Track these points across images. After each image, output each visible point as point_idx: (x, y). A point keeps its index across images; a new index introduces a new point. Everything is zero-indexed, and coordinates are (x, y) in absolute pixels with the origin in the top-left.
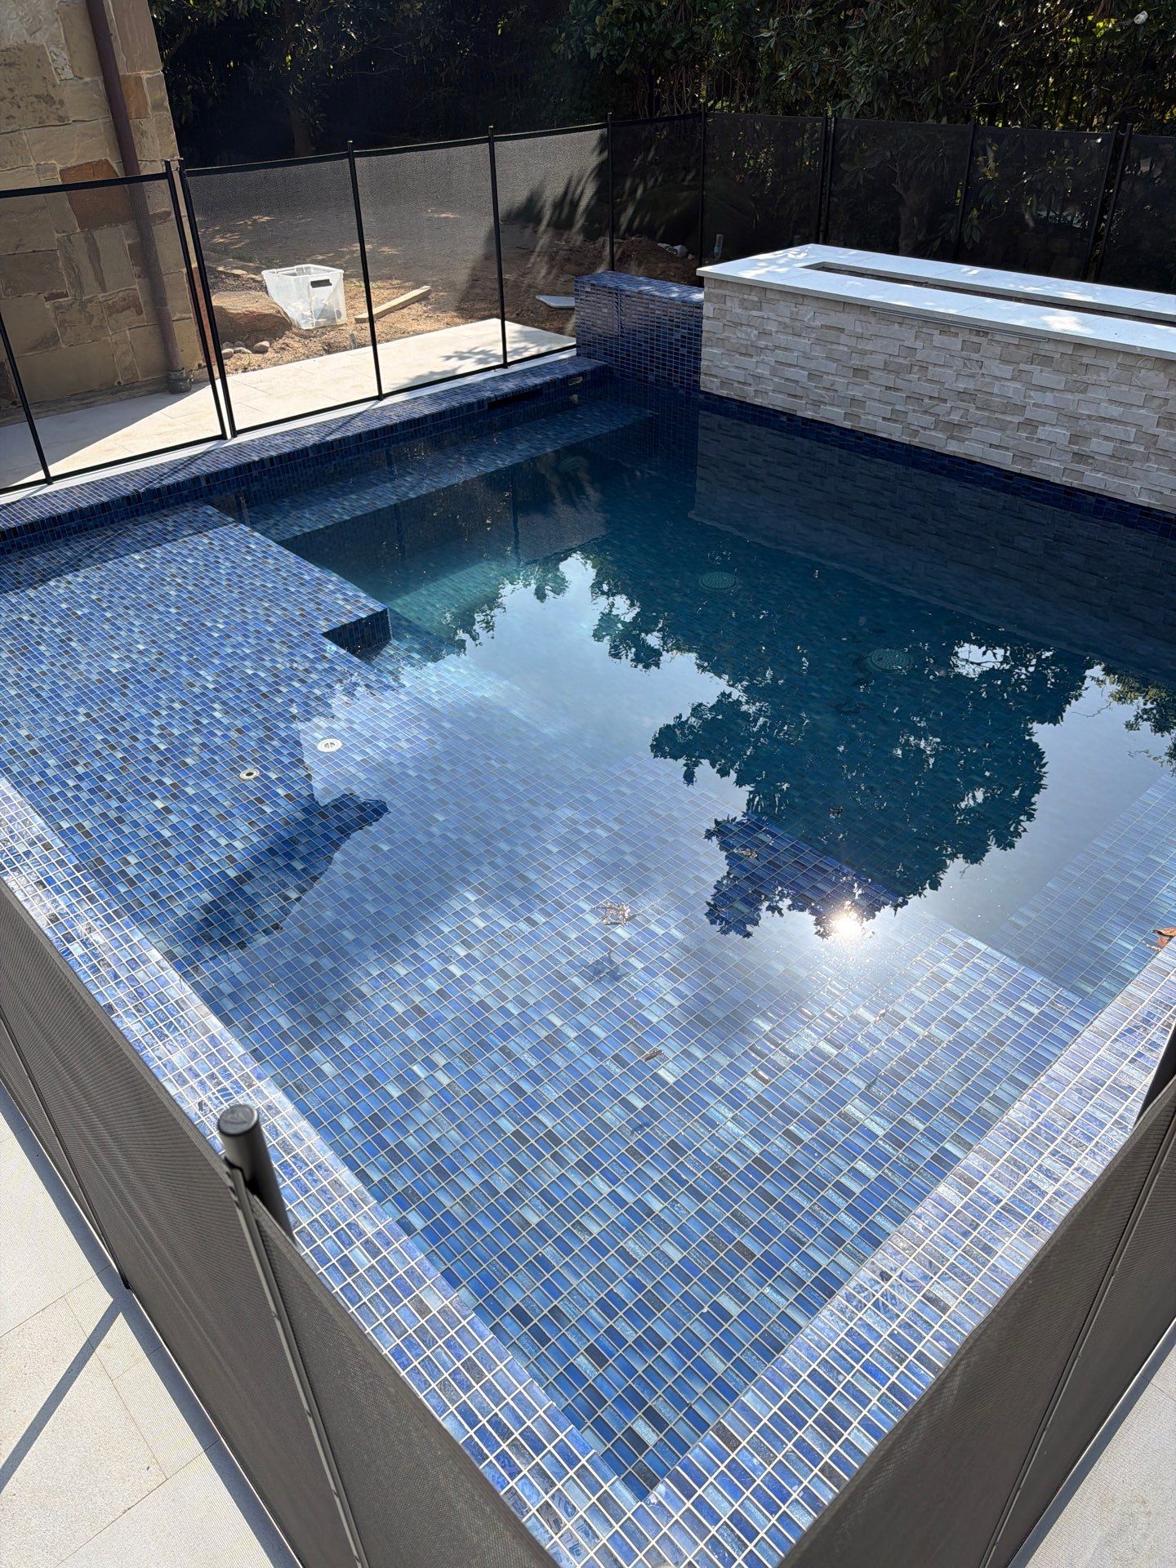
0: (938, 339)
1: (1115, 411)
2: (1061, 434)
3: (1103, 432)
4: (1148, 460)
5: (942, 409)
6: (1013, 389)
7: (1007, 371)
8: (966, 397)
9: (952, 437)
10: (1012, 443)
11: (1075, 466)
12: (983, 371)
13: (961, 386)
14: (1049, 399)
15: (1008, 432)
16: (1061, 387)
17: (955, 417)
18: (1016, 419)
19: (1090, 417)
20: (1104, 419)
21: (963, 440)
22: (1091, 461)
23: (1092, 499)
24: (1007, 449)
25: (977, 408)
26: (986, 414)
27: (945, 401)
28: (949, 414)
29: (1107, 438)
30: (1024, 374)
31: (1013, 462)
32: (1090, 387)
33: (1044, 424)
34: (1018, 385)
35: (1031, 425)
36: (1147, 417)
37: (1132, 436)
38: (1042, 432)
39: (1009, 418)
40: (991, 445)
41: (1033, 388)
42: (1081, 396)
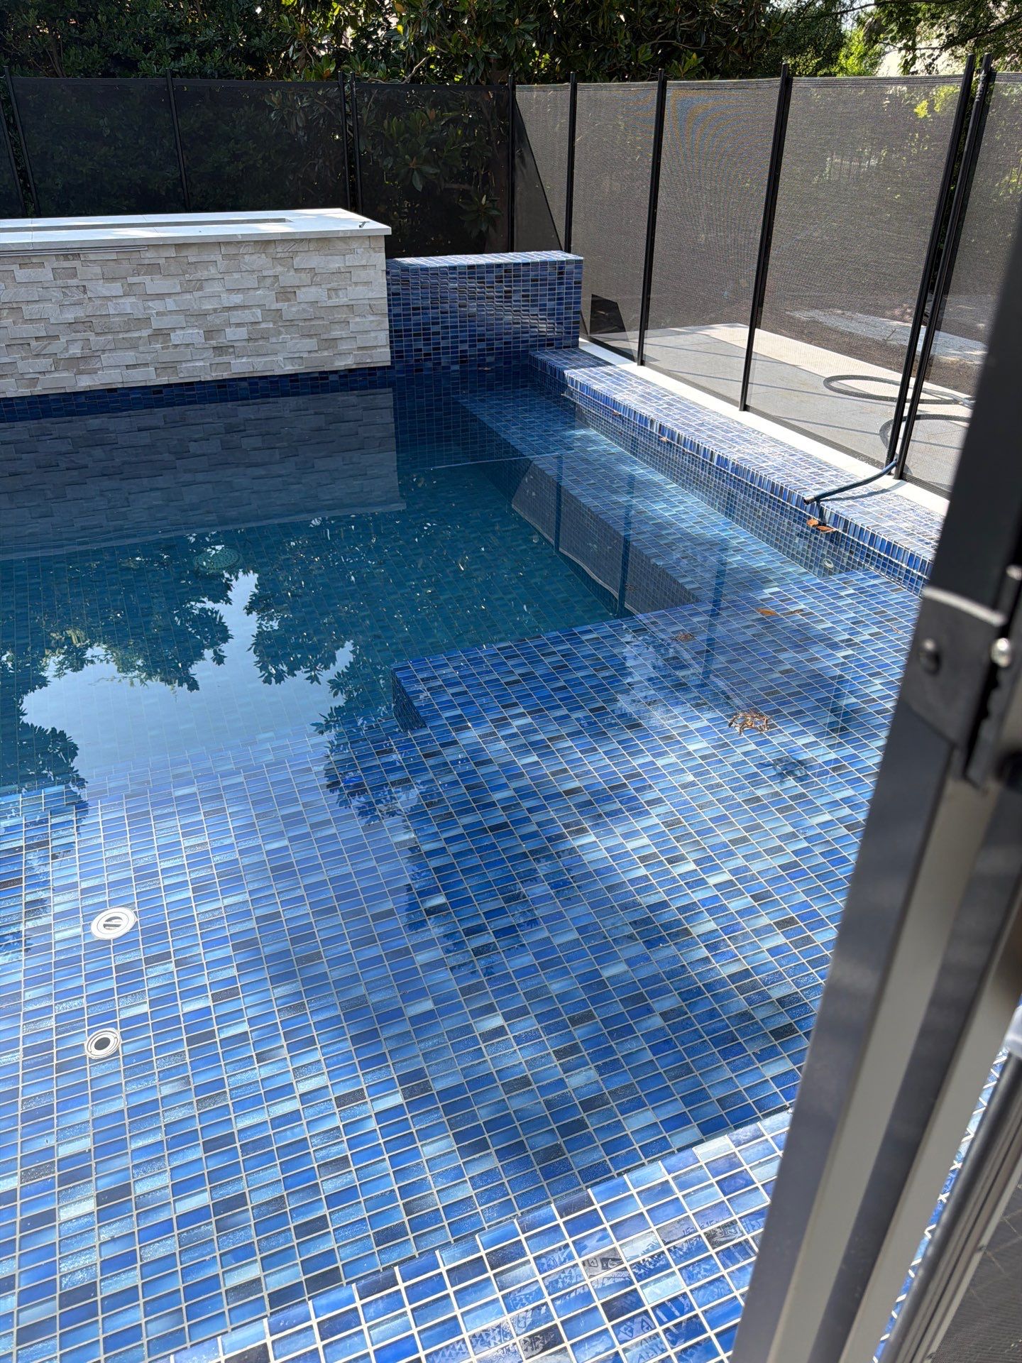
0: (21, 274)
1: (237, 299)
2: (194, 334)
3: (233, 321)
4: (280, 333)
5: (54, 347)
6: (129, 305)
7: (116, 288)
8: (80, 327)
9: (80, 373)
10: (149, 358)
11: (218, 360)
12: (89, 294)
13: (70, 316)
14: (170, 304)
15: (141, 349)
16: (178, 289)
17: (75, 350)
18: (145, 333)
19: (215, 310)
20: (229, 309)
21: (95, 372)
22: (231, 350)
23: (245, 384)
24: (146, 365)
25: (97, 334)
26: (110, 337)
27: (57, 337)
28: (66, 349)
29: (238, 325)
30: (134, 287)
31: (158, 375)
32: (205, 284)
33: (174, 329)
34: (133, 299)
35: (162, 334)
36: (266, 296)
37: (260, 316)
38: (176, 337)
39: (136, 335)
40: (128, 367)
41: (149, 298)
42: (200, 293)
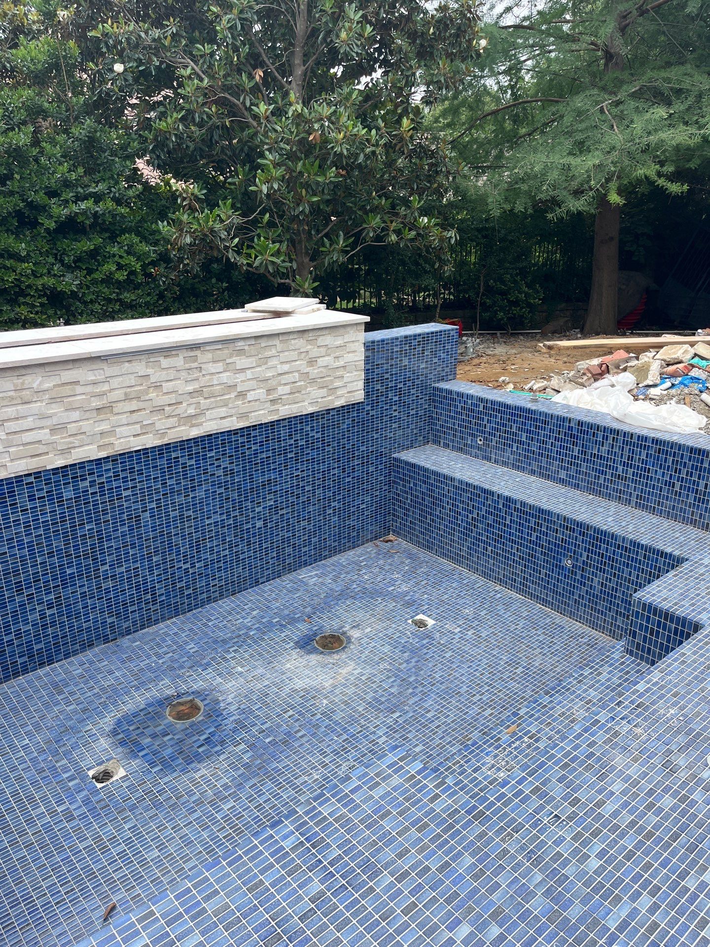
0: (165, 362)
1: (286, 368)
2: (260, 393)
3: (283, 382)
4: (307, 387)
5: (180, 409)
6: (225, 377)
7: (220, 366)
8: (195, 394)
9: (193, 426)
10: (233, 411)
11: (273, 408)
12: (204, 372)
13: (190, 388)
14: (249, 374)
15: (230, 405)
16: (254, 365)
17: (191, 411)
18: (233, 395)
19: (273, 376)
20: (281, 374)
21: (201, 424)
22: (280, 401)
24: (231, 416)
25: (205, 398)
26: (212, 400)
27: (181, 403)
28: (186, 411)
29: (285, 384)
30: (229, 366)
31: (238, 423)
32: (269, 359)
33: (248, 391)
34: (228, 374)
35: (242, 395)
36: (302, 365)
37: (297, 377)
38: (251, 396)
39: (227, 397)
40: (222, 418)
41: (237, 372)
42: (266, 366)
